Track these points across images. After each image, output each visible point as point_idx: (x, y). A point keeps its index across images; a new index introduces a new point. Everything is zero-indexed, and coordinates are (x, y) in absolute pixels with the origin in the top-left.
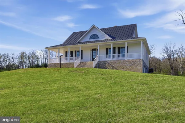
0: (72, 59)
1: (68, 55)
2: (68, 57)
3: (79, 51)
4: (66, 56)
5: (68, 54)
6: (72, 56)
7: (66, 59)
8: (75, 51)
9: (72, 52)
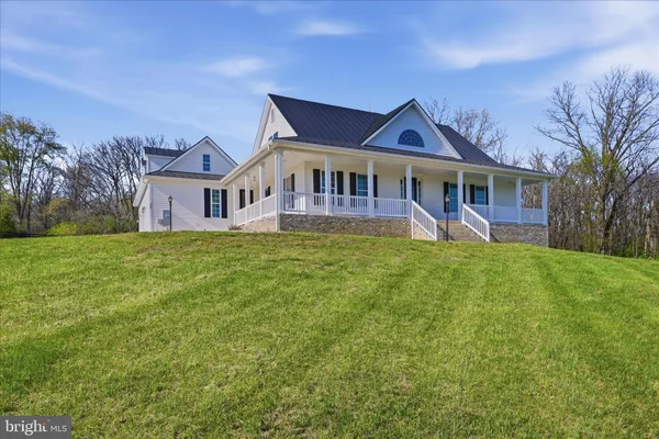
0: (341, 203)
1: (324, 185)
2: (324, 192)
3: (365, 177)
4: (317, 189)
5: (324, 180)
6: (341, 191)
7: (317, 201)
8: (353, 175)
9: (340, 174)
